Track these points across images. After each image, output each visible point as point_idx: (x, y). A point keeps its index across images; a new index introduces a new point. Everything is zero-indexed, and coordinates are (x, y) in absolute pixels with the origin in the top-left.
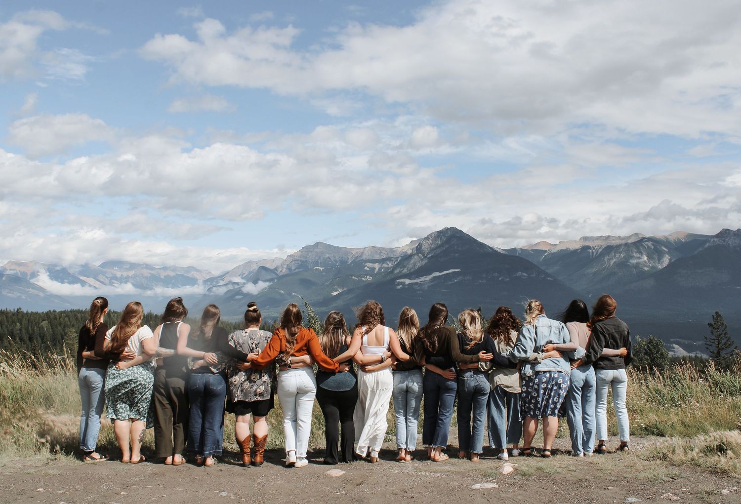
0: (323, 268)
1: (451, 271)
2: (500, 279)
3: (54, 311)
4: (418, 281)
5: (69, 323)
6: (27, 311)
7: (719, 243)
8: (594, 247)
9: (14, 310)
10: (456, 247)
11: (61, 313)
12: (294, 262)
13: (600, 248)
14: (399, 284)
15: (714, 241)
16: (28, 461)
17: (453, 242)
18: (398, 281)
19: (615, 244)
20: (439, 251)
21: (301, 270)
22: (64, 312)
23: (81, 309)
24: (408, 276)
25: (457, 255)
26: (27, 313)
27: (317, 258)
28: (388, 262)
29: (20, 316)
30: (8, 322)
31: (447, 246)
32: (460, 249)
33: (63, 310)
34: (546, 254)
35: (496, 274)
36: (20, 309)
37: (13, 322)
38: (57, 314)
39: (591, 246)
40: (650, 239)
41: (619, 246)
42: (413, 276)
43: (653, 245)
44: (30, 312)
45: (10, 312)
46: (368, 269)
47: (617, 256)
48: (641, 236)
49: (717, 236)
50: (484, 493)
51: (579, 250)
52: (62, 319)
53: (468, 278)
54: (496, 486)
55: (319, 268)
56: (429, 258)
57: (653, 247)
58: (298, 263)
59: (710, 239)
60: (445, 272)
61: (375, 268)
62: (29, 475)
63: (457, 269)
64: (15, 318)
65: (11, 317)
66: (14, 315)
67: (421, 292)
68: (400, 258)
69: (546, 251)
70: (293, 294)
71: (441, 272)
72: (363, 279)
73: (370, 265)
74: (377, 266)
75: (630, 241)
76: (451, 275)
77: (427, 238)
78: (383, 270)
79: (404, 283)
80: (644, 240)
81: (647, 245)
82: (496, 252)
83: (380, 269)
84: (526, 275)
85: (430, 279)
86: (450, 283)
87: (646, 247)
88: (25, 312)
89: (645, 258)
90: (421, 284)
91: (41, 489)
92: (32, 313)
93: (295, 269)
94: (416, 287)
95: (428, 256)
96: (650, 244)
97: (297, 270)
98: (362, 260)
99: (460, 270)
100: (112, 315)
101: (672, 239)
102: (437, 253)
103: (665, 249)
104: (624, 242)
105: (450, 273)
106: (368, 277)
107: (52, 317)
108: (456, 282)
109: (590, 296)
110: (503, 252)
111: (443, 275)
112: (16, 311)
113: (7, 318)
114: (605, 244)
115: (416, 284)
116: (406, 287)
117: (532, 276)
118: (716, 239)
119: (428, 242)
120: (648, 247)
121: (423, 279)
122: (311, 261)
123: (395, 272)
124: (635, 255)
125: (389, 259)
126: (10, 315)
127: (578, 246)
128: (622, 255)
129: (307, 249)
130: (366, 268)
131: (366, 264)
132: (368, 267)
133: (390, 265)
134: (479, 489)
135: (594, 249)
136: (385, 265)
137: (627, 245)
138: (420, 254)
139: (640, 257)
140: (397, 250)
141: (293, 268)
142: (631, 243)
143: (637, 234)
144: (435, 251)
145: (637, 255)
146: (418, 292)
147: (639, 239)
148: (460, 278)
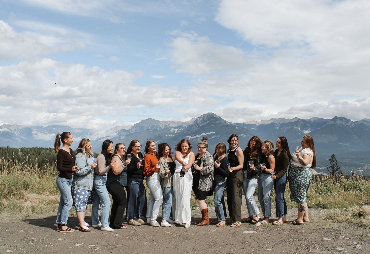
1: (210, 133)
3: (25, 148)
4: (195, 137)
5: (32, 153)
6: (12, 148)
7: (333, 123)
9: (6, 147)
10: (213, 122)
11: (28, 149)
12: (137, 127)
15: (331, 122)
16: (15, 217)
17: (212, 120)
18: (186, 137)
19: (286, 122)
20: (205, 123)
21: (141, 131)
22: (30, 148)
23: (37, 147)
24: (191, 135)
25: (213, 125)
26: (12, 149)
27: (148, 126)
28: (181, 128)
29: (8, 150)
30: (3, 152)
31: (209, 121)
32: (215, 123)
34: (255, 126)
36: (9, 146)
37: (5, 152)
39: (275, 123)
40: (302, 120)
41: (288, 123)
42: (193, 135)
43: (303, 123)
44: (13, 148)
45: (4, 148)
46: (172, 131)
47: (287, 128)
48: (298, 119)
49: (332, 120)
50: (250, 235)
51: (270, 125)
52: (28, 151)
53: (218, 136)
54: (255, 232)
55: (149, 130)
56: (201, 127)
57: (303, 124)
58: (139, 128)
59: (329, 121)
60: (208, 133)
61: (175, 131)
62: (15, 224)
63: (213, 132)
64: (6, 151)
65: (4, 150)
66: (6, 149)
68: (187, 126)
69: (254, 125)
71: (206, 133)
72: (170, 136)
74: (176, 130)
75: (293, 121)
76: (211, 135)
77: (200, 117)
78: (179, 132)
79: (189, 138)
80: (300, 121)
81: (301, 123)
82: (232, 124)
83: (177, 131)
84: (245, 136)
85: (201, 137)
86: (210, 138)
87: (300, 124)
88: (11, 148)
89: (300, 129)
90: (196, 139)
91: (22, 231)
92: (14, 148)
93: (138, 131)
94: (194, 140)
95: (200, 126)
96: (302, 123)
97: (139, 131)
98: (169, 127)
100: (52, 150)
101: (312, 120)
102: (204, 124)
103: (309, 125)
104: (290, 121)
105: (210, 134)
106: (172, 135)
107: (24, 150)
108: (213, 138)
110: (235, 125)
111: (207, 135)
112: (7, 147)
113: (2, 151)
114: (281, 122)
117: (248, 136)
118: (331, 121)
119: (200, 119)
120: (301, 124)
121: (197, 136)
122: (145, 127)
123: (185, 133)
124: (295, 127)
125: (182, 127)
126: (4, 149)
127: (269, 123)
128: (289, 127)
129: (143, 121)
130: (171, 131)
131: (171, 129)
132: (172, 130)
133: (182, 130)
134: (247, 234)
136: (180, 130)
137: (291, 123)
138: (196, 125)
139: (298, 128)
140: (186, 122)
141: (137, 130)
142: (293, 122)
143: (296, 118)
144: (203, 123)
145: (296, 128)
146: (195, 142)
147: (297, 120)
148: (215, 136)
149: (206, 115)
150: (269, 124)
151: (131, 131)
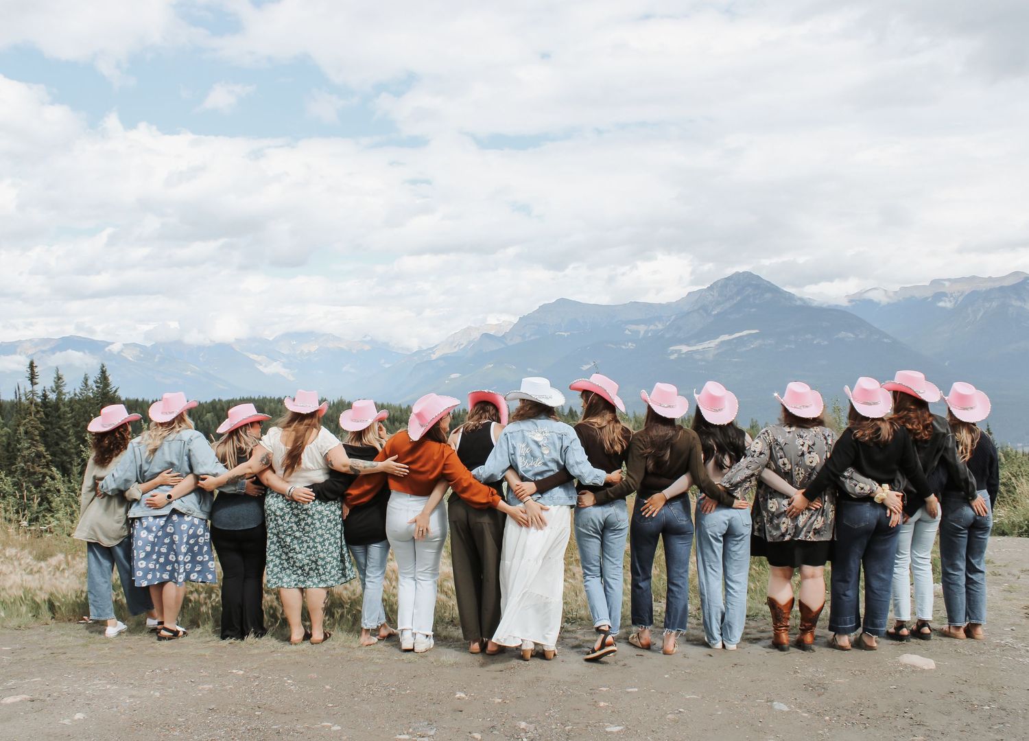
0: (569, 334)
1: (745, 333)
2: (815, 342)
3: (220, 400)
4: (700, 347)
8: (951, 294)
10: (751, 300)
12: (528, 326)
13: (962, 294)
14: (673, 353)
17: (747, 293)
18: (671, 348)
19: (984, 289)
20: (727, 305)
21: (539, 336)
23: (253, 397)
24: (686, 341)
25: (753, 310)
27: (560, 320)
28: (657, 323)
31: (739, 298)
32: (757, 302)
33: (231, 398)
34: (880, 306)
35: (809, 336)
38: (224, 405)
39: (948, 292)
41: (991, 291)
42: (693, 342)
46: (630, 333)
47: (987, 305)
48: (1023, 276)
51: (930, 299)
53: (769, 342)
55: (563, 333)
56: (713, 315)
58: (534, 328)
60: (737, 335)
61: (639, 332)
63: (753, 329)
67: (703, 363)
68: (673, 317)
69: (880, 302)
70: (529, 369)
71: (731, 333)
72: (624, 347)
73: (634, 327)
74: (642, 329)
75: (1006, 283)
76: (746, 339)
77: (712, 288)
78: (650, 335)
79: (680, 350)
83: (646, 332)
84: (852, 336)
85: (717, 345)
86: (744, 349)
90: (704, 351)
93: (529, 337)
94: (697, 357)
95: (713, 313)
97: (532, 338)
98: (621, 321)
99: (757, 331)
102: (725, 309)
104: (997, 285)
105: (745, 336)
106: (630, 344)
107: (218, 407)
108: (753, 348)
109: (946, 364)
111: (734, 339)
114: (967, 289)
115: (697, 352)
116: (683, 356)
117: (860, 337)
119: (712, 293)
121: (706, 345)
122: (551, 324)
123: (667, 336)
124: (1013, 303)
125: (658, 318)
127: (928, 293)
128: (995, 304)
129: (544, 309)
130: (627, 332)
131: (626, 327)
132: (630, 331)
133: (660, 327)
135: (952, 296)
136: (652, 327)
137: (1002, 289)
138: (701, 311)
139: (1023, 305)
140: (669, 305)
141: (527, 335)
142: (1008, 287)
143: (1016, 273)
144: (722, 305)
145: (1018, 303)
146: (700, 363)
147: (1021, 280)
148: (757, 343)
149: (728, 279)
150: (929, 297)
151: (511, 340)
